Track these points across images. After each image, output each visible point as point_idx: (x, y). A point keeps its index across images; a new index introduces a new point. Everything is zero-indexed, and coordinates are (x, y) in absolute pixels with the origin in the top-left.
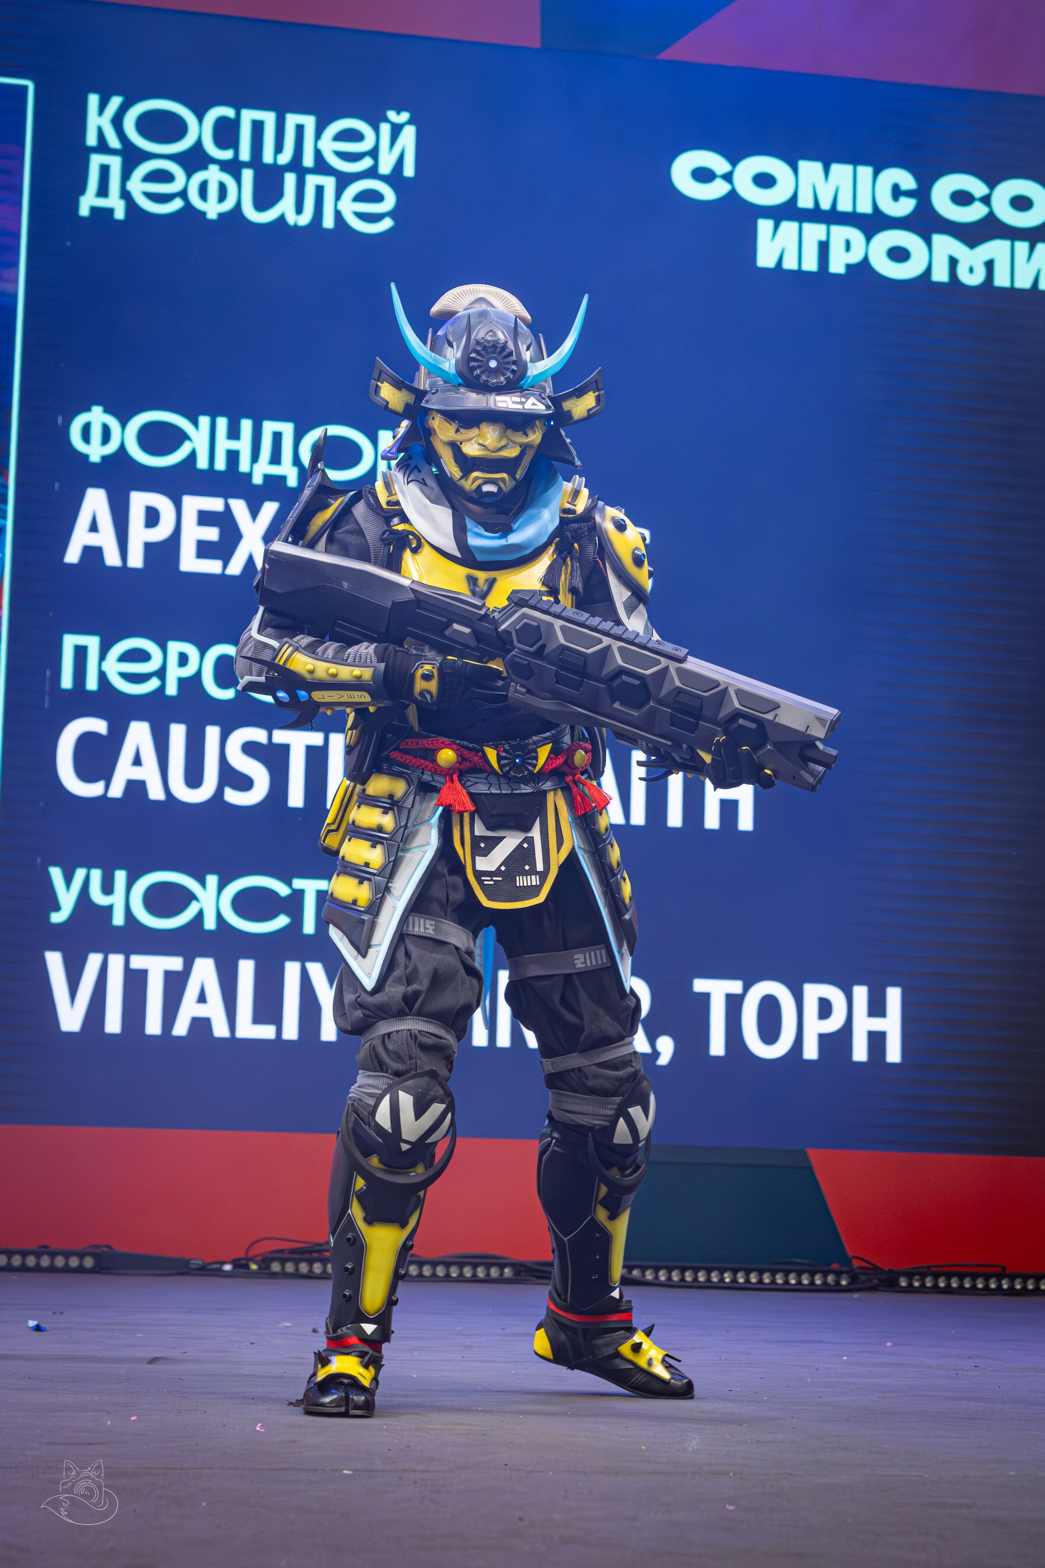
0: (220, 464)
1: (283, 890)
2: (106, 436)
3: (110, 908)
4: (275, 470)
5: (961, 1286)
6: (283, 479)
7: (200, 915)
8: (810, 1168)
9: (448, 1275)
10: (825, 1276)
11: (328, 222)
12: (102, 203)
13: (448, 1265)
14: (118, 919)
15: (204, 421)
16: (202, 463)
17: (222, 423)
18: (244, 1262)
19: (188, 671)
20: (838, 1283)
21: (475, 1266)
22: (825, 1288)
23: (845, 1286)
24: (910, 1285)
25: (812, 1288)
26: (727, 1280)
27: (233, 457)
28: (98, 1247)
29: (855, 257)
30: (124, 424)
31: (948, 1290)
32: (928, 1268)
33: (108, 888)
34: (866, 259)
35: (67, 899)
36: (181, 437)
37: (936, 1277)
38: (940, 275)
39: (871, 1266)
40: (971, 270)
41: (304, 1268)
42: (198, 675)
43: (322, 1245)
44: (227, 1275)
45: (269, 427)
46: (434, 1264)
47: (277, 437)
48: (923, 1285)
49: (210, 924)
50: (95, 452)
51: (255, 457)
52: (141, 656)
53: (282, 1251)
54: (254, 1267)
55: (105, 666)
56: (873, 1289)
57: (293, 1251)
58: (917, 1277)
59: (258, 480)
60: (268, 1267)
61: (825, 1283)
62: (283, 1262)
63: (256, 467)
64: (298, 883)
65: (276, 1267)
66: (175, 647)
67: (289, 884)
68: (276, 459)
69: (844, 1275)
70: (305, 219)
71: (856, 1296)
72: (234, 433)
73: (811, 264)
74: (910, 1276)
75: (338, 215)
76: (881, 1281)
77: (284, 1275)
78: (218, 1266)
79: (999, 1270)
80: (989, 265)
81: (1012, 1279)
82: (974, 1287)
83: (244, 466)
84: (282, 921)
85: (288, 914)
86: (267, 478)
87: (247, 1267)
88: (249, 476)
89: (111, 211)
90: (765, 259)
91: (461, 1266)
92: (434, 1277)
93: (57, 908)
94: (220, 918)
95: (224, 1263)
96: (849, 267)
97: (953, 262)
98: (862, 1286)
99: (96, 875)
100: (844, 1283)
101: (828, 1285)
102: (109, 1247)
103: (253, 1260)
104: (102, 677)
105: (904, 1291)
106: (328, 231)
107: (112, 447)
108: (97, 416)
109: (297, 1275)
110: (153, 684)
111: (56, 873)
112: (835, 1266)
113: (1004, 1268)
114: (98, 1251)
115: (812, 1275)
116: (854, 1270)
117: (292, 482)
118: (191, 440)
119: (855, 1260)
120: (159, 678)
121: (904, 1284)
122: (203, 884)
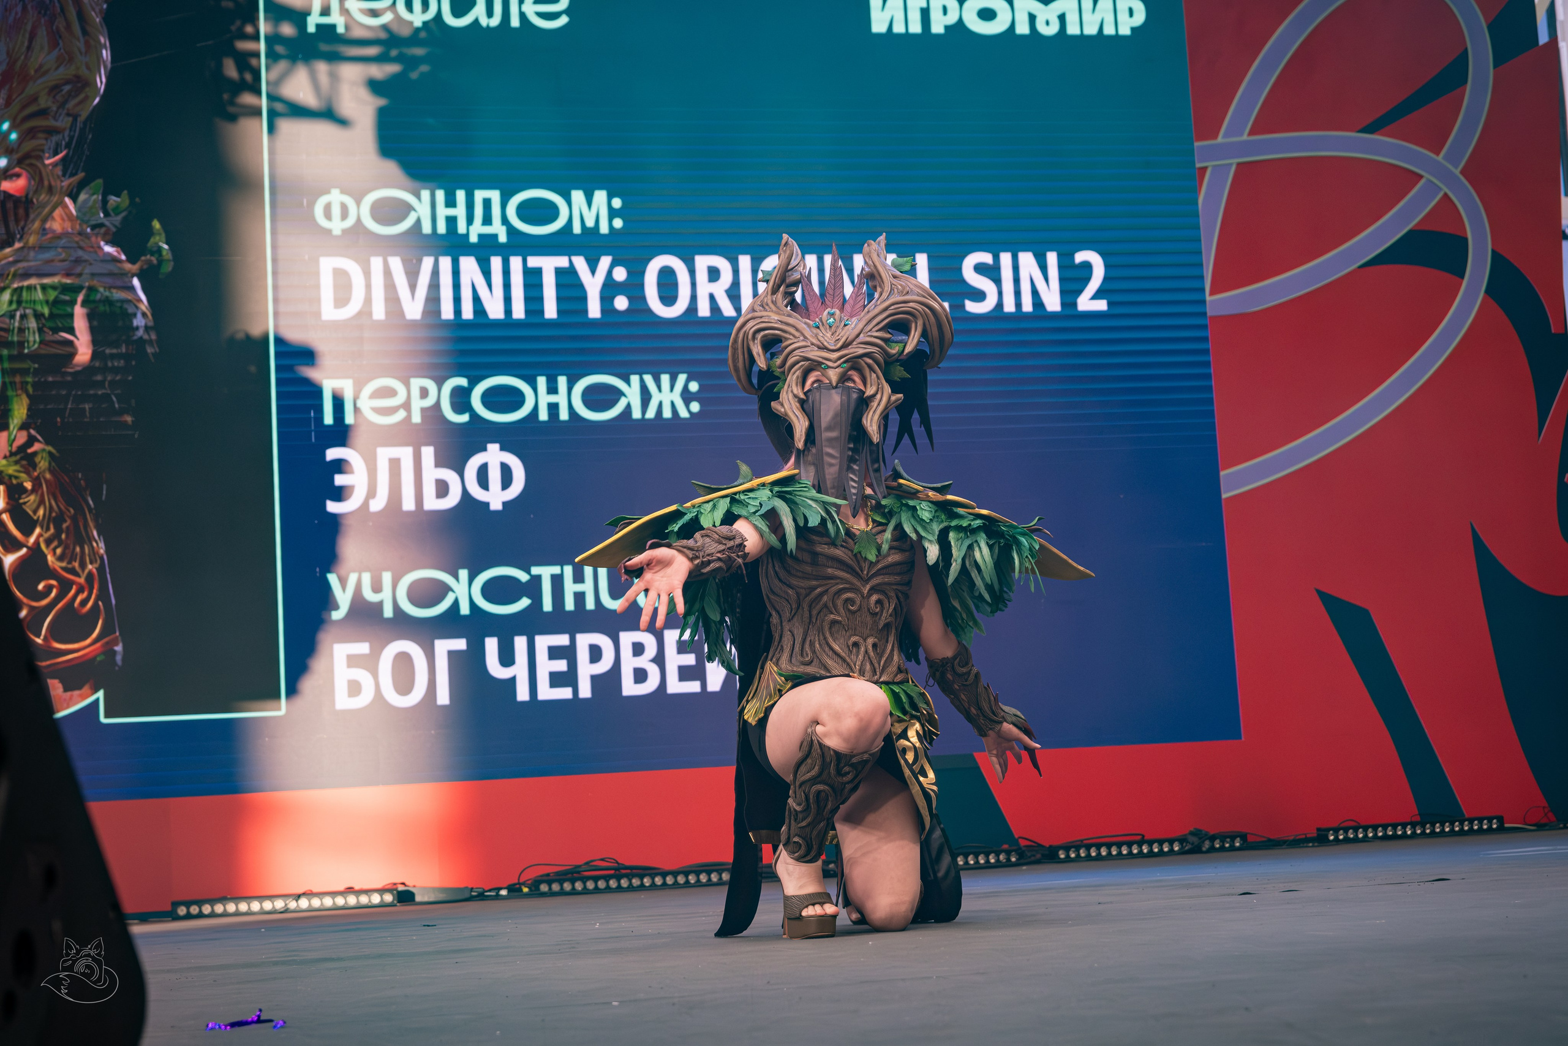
0: (442, 229)
1: (523, 577)
2: (345, 214)
3: (380, 605)
4: (487, 230)
5: (1110, 853)
6: (495, 236)
7: (456, 603)
8: (978, 768)
9: (687, 882)
10: (998, 855)
11: (515, 22)
12: (325, 20)
13: (686, 874)
14: (388, 612)
15: (425, 194)
16: (427, 229)
17: (440, 195)
18: (518, 886)
19: (430, 402)
20: (1008, 860)
21: (709, 873)
22: (998, 865)
23: (1014, 862)
24: (1068, 856)
25: (988, 866)
27: (451, 221)
28: (396, 884)
29: (952, 18)
30: (358, 203)
31: (1099, 858)
32: (1082, 841)
33: (377, 588)
34: (960, 20)
35: (343, 598)
36: (407, 209)
37: (1088, 848)
38: (1022, 29)
39: (1033, 844)
40: (1047, 23)
41: (567, 886)
42: (437, 405)
43: (580, 866)
44: (504, 898)
45: (480, 195)
46: (675, 874)
47: (487, 203)
48: (1078, 856)
49: (465, 610)
50: (337, 226)
51: (470, 220)
52: (391, 393)
53: (548, 875)
54: (525, 890)
55: (361, 404)
56: (1038, 862)
57: (557, 874)
58: (1073, 849)
59: (474, 239)
60: (538, 889)
61: (998, 860)
62: (550, 883)
63: (471, 228)
64: (535, 570)
65: (544, 888)
66: (417, 383)
67: (528, 572)
68: (487, 220)
69: (1013, 853)
70: (495, 21)
71: (1024, 868)
72: (451, 202)
73: (916, 28)
74: (1067, 849)
75: (522, 16)
76: (1043, 855)
77: (551, 894)
78: (497, 891)
79: (1139, 838)
80: (1062, 18)
81: (1150, 844)
82: (1120, 853)
83: (462, 228)
84: (525, 602)
85: (529, 597)
86: (481, 236)
87: (522, 891)
88: (467, 235)
89: (333, 27)
90: (878, 26)
91: (698, 874)
92: (676, 884)
93: (336, 607)
94: (472, 604)
95: (501, 889)
96: (947, 28)
97: (1032, 18)
98: (1029, 860)
99: (366, 578)
100: (1013, 859)
101: (1001, 862)
102: (403, 884)
103: (524, 884)
104: (359, 412)
105: (1062, 862)
106: (515, 29)
107: (350, 222)
108: (336, 197)
109: (562, 893)
110: (401, 414)
111: (332, 578)
112: (1006, 847)
113: (1143, 836)
114: (396, 887)
115: (987, 855)
116: (1020, 849)
117: (503, 238)
118: (415, 210)
119: (1020, 840)
120: (405, 410)
121: (1062, 856)
122: (456, 577)
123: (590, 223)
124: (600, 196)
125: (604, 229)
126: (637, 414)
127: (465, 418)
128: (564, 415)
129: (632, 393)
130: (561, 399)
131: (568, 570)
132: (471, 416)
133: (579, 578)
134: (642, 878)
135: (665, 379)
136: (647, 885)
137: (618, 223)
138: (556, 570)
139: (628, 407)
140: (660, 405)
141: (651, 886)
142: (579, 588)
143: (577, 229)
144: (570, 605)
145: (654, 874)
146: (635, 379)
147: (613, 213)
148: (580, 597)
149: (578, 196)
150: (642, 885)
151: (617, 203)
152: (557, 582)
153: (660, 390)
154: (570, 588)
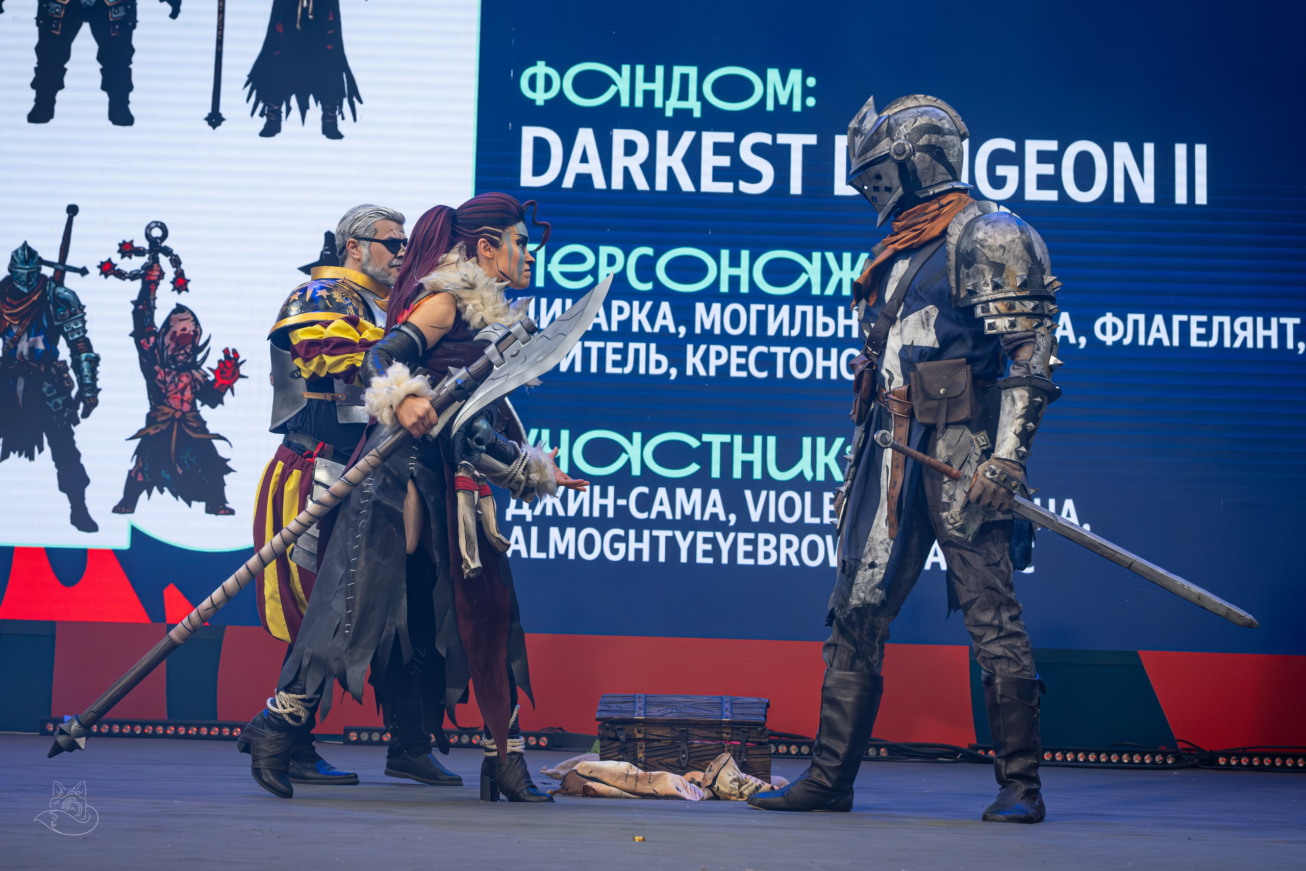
0: (639, 102)
1: (694, 443)
2: (548, 84)
4: (683, 105)
6: (690, 111)
8: (1142, 666)
10: (1154, 757)
15: (626, 69)
16: (625, 102)
17: (640, 70)
19: (617, 269)
20: (1165, 762)
22: (1154, 766)
23: (1170, 764)
24: (1228, 763)
25: (1142, 766)
26: (1069, 759)
27: (649, 96)
28: (552, 729)
30: (562, 74)
31: (1261, 768)
32: (1244, 749)
33: (555, 443)
36: (608, 82)
37: (1251, 758)
39: (1194, 748)
42: (624, 272)
45: (678, 71)
47: (685, 78)
48: (1239, 764)
49: (636, 471)
50: (540, 97)
51: (667, 95)
55: (550, 268)
56: (1195, 767)
58: (1234, 757)
59: (669, 113)
61: (1153, 762)
63: (667, 102)
64: (706, 438)
66: (605, 250)
67: (699, 438)
68: (683, 96)
69: (1170, 756)
71: (1181, 773)
72: (649, 77)
74: (1228, 756)
76: (1201, 760)
82: (1283, 765)
83: (658, 103)
84: (694, 468)
85: (698, 463)
86: (676, 111)
88: (663, 110)
94: (644, 466)
98: (1184, 765)
99: (546, 433)
100: (1170, 762)
101: (1156, 763)
102: (561, 729)
104: (548, 276)
105: (1222, 768)
107: (553, 93)
108: (541, 69)
110: (589, 280)
112: (1162, 748)
114: (552, 732)
115: (1143, 756)
116: (1178, 752)
117: (697, 114)
118: (615, 84)
119: (1178, 742)
120: (593, 276)
121: (1222, 763)
122: (631, 440)
123: (783, 101)
124: (795, 75)
125: (797, 107)
126: (816, 290)
127: (648, 286)
128: (744, 288)
129: (813, 270)
130: (742, 272)
131: (738, 440)
132: (654, 286)
133: (748, 447)
134: (788, 746)
135: (847, 257)
136: (794, 752)
137: (811, 102)
138: (726, 438)
139: (808, 284)
140: (840, 281)
141: (796, 754)
142: (748, 457)
143: (770, 106)
144: (737, 473)
145: (800, 743)
146: (817, 256)
147: (806, 92)
148: (747, 466)
149: (773, 74)
150: (788, 753)
151: (811, 82)
152: (727, 449)
153: (841, 268)
154: (739, 457)
